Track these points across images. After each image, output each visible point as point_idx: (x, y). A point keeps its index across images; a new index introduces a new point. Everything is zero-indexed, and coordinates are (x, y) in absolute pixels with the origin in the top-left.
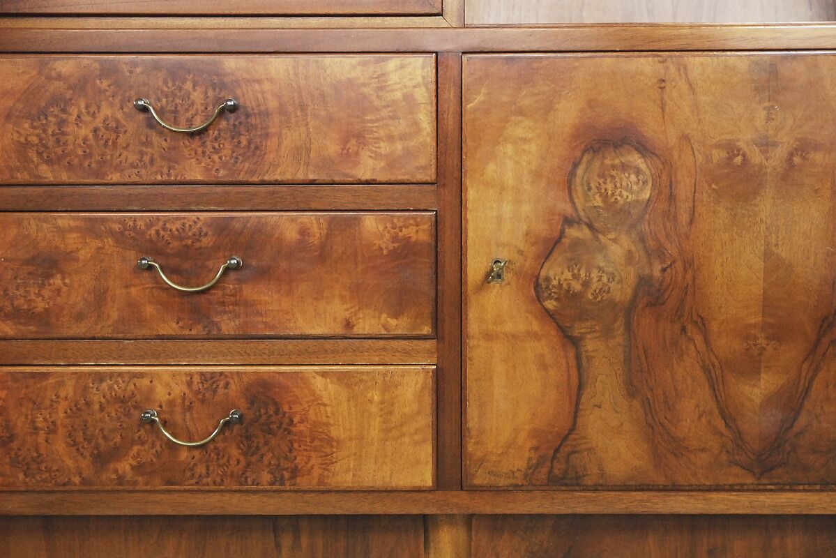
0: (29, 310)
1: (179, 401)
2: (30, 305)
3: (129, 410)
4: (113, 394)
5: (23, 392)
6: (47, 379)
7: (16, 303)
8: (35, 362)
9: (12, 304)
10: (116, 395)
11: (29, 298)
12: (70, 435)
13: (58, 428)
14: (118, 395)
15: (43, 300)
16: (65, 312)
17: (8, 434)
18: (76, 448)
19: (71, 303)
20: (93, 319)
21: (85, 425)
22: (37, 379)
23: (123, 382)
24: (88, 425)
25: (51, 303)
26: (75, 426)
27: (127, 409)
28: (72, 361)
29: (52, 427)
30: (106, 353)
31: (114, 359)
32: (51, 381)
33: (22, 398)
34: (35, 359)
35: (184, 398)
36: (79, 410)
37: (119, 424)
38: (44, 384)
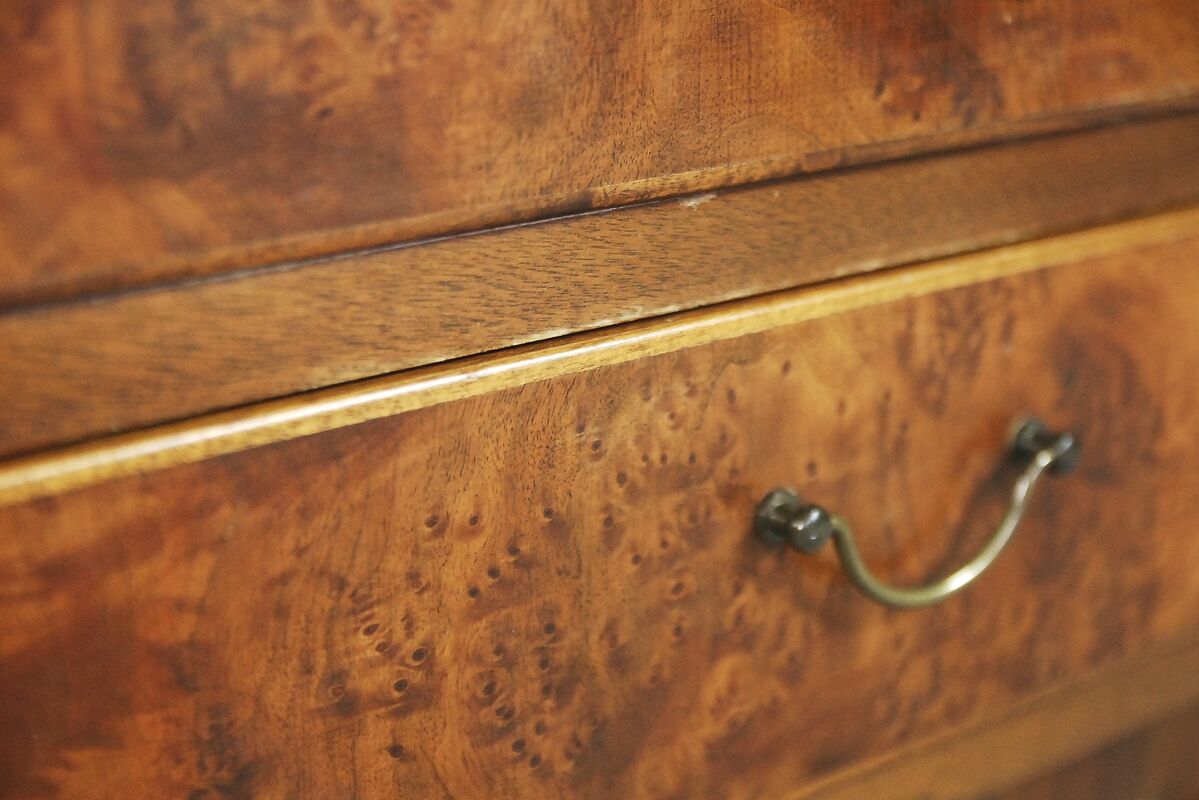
0: (304, 99)
1: (870, 428)
2: (310, 71)
3: (708, 514)
4: (655, 456)
5: (288, 543)
6: (394, 451)
7: (242, 68)
8: (320, 375)
9: (222, 74)
10: (664, 458)
11: (301, 33)
12: (489, 690)
13: (444, 674)
14: (671, 456)
15: (370, 36)
16: (469, 92)
17: (225, 775)
18: (510, 741)
19: (494, 37)
20: (584, 110)
21: (550, 628)
22: (349, 460)
23: (692, 392)
24: (560, 624)
25: (408, 49)
26: (511, 643)
27: (702, 509)
28: (480, 340)
29: (417, 678)
30: (614, 269)
31: (644, 291)
32: (413, 454)
33: (284, 579)
34: (314, 359)
35: (882, 410)
36: (524, 564)
37: (672, 583)
38: (381, 476)
